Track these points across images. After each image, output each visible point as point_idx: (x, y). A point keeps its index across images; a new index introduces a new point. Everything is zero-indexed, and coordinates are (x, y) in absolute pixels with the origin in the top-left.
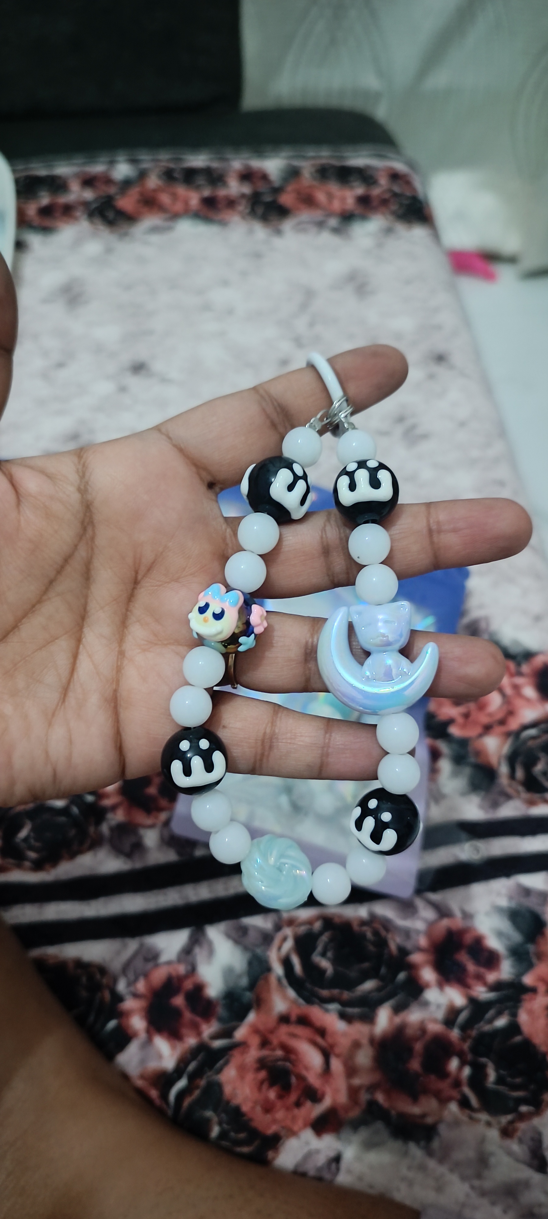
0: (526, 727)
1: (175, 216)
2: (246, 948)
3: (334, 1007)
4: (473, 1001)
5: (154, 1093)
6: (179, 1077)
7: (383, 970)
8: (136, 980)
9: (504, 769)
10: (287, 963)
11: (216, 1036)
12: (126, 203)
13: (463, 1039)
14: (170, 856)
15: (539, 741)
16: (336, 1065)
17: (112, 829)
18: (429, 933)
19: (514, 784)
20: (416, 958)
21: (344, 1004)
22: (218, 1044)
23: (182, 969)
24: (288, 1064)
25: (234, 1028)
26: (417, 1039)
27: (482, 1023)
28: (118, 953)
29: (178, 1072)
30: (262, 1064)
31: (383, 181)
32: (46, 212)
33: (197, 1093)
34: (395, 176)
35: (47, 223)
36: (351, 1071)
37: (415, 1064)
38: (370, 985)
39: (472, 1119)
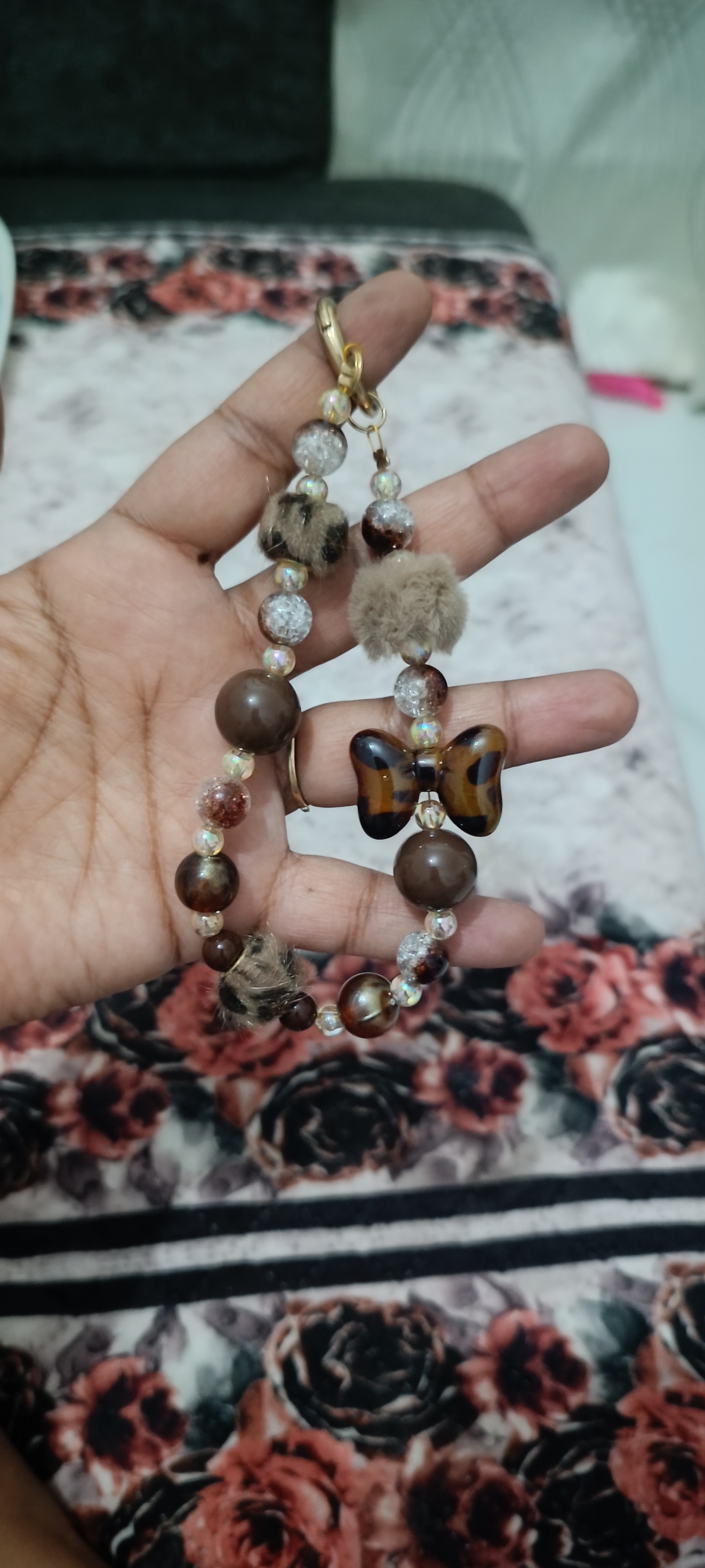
0: (645, 1043)
1: (227, 313)
2: (232, 1342)
3: (350, 1433)
4: (545, 1433)
6: (124, 1525)
7: (423, 1382)
8: (73, 1378)
9: (610, 1102)
10: (287, 1365)
11: (179, 1468)
12: (162, 292)
13: (530, 1489)
14: (136, 1203)
15: (663, 1063)
16: (348, 1517)
17: (61, 1159)
18: (490, 1329)
19: (625, 1122)
20: (470, 1366)
21: (364, 1429)
22: (182, 1478)
23: (140, 1366)
24: (280, 1514)
25: (209, 1456)
26: (464, 1486)
27: (557, 1469)
28: (53, 1337)
29: (124, 1515)
30: (244, 1510)
31: (507, 282)
32: (57, 299)
33: (148, 1547)
34: (523, 276)
35: (56, 313)
36: (368, 1528)
37: (459, 1524)
38: (403, 1402)
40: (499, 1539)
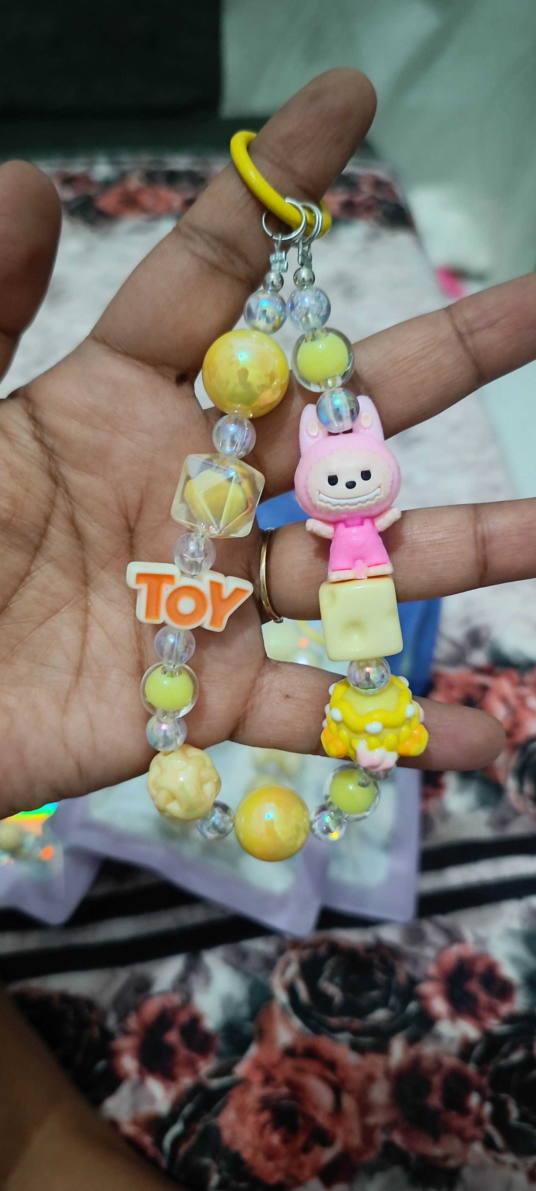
0: (532, 740)
1: (156, 216)
2: (246, 975)
3: (344, 1037)
4: (487, 1035)
5: (147, 1140)
6: (174, 1122)
7: (393, 999)
8: (127, 1015)
9: (512, 784)
10: (291, 989)
12: (106, 203)
13: (482, 1072)
16: (348, 1102)
18: (438, 961)
19: (523, 799)
20: (426, 987)
21: (355, 1033)
22: (216, 1083)
23: (176, 999)
24: (296, 1103)
25: (234, 1064)
26: (433, 1073)
27: (498, 1058)
28: (107, 985)
29: (173, 1116)
30: (266, 1104)
31: (367, 189)
33: (193, 1139)
34: (378, 184)
36: (365, 1108)
37: (435, 1100)
39: (498, 1161)
40: (464, 1110)
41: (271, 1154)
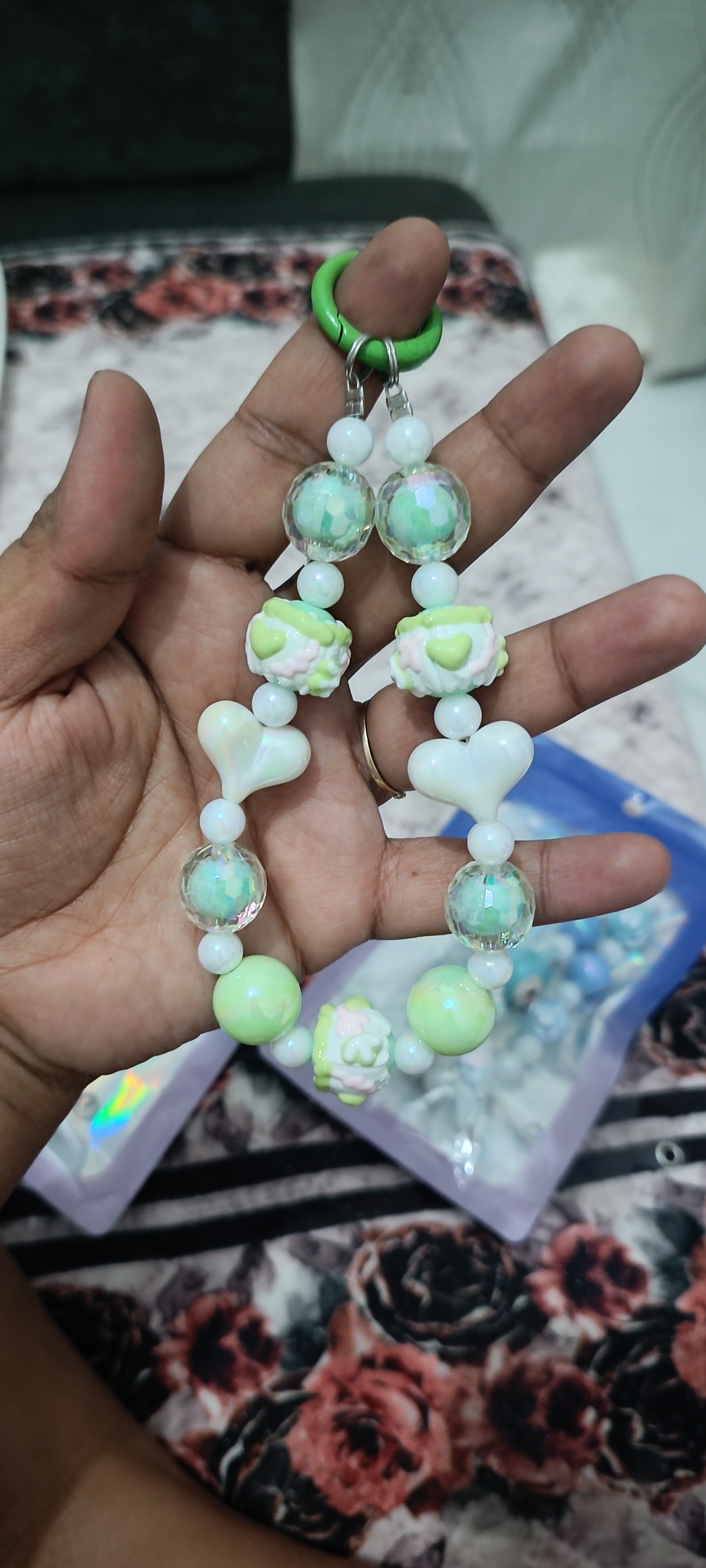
1: (211, 317)
2: (317, 1270)
3: (432, 1345)
4: (612, 1333)
5: (200, 1464)
6: (232, 1443)
7: (496, 1295)
8: (175, 1314)
10: (370, 1289)
11: (278, 1387)
12: (148, 300)
13: (601, 1383)
14: (216, 1151)
15: (689, 991)
16: (436, 1421)
18: (553, 1245)
19: (659, 1047)
20: (538, 1277)
21: (445, 1340)
22: (282, 1396)
23: (233, 1299)
24: (374, 1422)
25: (303, 1376)
26: (539, 1385)
27: (625, 1363)
28: (151, 1279)
29: (231, 1436)
30: (340, 1422)
31: (476, 269)
32: (45, 313)
33: (256, 1462)
34: (491, 262)
35: (47, 327)
36: (456, 1428)
37: (539, 1419)
38: (479, 1314)
39: (612, 1487)
40: (576, 1430)
41: (349, 1481)
